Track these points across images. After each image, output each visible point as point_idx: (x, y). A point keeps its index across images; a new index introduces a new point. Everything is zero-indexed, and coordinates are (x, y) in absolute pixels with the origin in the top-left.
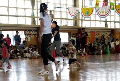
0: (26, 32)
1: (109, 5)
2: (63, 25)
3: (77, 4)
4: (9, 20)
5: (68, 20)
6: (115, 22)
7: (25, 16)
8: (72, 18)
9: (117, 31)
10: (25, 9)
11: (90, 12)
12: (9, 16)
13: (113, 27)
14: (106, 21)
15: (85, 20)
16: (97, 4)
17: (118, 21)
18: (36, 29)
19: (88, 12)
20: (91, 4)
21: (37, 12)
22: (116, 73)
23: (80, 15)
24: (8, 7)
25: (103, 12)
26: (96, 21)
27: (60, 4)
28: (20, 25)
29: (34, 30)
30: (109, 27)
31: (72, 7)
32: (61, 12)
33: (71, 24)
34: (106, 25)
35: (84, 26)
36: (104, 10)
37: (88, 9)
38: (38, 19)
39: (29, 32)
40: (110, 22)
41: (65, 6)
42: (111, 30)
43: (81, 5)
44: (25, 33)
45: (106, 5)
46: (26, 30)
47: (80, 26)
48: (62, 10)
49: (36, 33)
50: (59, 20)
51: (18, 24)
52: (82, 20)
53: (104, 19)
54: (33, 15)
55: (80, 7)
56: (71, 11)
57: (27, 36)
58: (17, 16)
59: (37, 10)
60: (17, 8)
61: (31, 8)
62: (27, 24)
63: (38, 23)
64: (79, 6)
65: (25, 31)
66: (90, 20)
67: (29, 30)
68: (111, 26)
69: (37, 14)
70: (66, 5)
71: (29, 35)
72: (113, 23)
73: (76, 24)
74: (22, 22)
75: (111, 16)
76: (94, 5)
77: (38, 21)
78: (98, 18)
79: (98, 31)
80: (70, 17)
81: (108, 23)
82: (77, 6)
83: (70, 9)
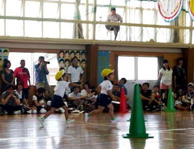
0: (62, 55)
2: (146, 39)
4: (24, 28)
5: (158, 29)
7: (60, 20)
8: (168, 24)
10: (60, 3)
18: (84, 49)
21: (87, 10)
23: (188, 16)
28: (48, 39)
29: (78, 52)
32: (141, 9)
33: (164, 37)
38: (88, 27)
39: (67, 55)
44: (59, 57)
46: (61, 51)
47: (187, 42)
49: (84, 57)
50: (138, 28)
51: (45, 36)
52: (191, 29)
54: (78, 17)
56: (164, 8)
57: (63, 65)
58: (42, 20)
59: (88, 5)
62: (63, 37)
63: (87, 35)
65: (59, 52)
67: (67, 52)
69: (87, 14)
71: (67, 63)
73: (176, 37)
74: (52, 32)
77: (88, 31)
80: (161, 21)
83: (162, 3)
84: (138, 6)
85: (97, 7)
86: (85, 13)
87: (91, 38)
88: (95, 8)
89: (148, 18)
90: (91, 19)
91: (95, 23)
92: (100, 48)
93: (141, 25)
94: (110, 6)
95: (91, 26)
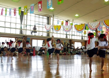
0: (16, 38)
6: (72, 35)
7: (16, 28)
8: (46, 31)
9: (73, 41)
10: (16, 23)
11: (59, 28)
12: (5, 27)
13: (71, 38)
15: (54, 33)
16: (62, 24)
18: (23, 37)
20: (58, 23)
21: (24, 26)
23: (51, 29)
24: (5, 22)
26: (60, 34)
27: (39, 22)
28: (13, 34)
30: (68, 38)
36: (68, 28)
37: (57, 26)
38: (24, 31)
40: (69, 35)
41: (42, 24)
42: (70, 40)
43: (52, 23)
44: (15, 39)
46: (16, 37)
47: (51, 36)
48: (40, 26)
51: (11, 33)
52: (52, 33)
54: (21, 28)
56: (47, 27)
58: (11, 28)
59: (24, 25)
60: (11, 23)
61: (20, 23)
62: (17, 33)
63: (24, 33)
66: (57, 33)
67: (18, 38)
69: (24, 27)
72: (71, 36)
73: (48, 35)
74: (13, 32)
76: (60, 24)
77: (24, 32)
83: (46, 25)
84: (38, 26)
85: (27, 26)
86: (23, 27)
87: (25, 34)
89: (41, 29)
91: (26, 30)
92: (28, 37)
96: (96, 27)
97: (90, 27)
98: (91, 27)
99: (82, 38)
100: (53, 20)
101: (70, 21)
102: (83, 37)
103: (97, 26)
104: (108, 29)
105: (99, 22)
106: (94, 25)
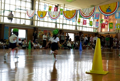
1: (59, 10)
2: (22, 23)
3: (34, 7)
5: (26, 20)
6: (63, 24)
9: (64, 31)
11: (44, 14)
13: (61, 28)
14: (56, 23)
15: (39, 21)
16: (50, 9)
17: (65, 23)
19: (42, 15)
20: (45, 9)
21: (1, 12)
22: (61, 64)
23: (36, 16)
25: (54, 16)
26: (48, 22)
27: (21, 6)
30: (58, 27)
31: (30, 9)
33: (28, 23)
34: (56, 26)
35: (38, 25)
36: (55, 14)
37: (42, 12)
42: (60, 30)
45: (57, 10)
47: (36, 25)
48: (22, 11)
50: (19, 19)
52: (37, 21)
53: (54, 21)
55: (37, 10)
56: (29, 13)
59: (1, 10)
64: (35, 9)
66: (44, 21)
68: (60, 27)
69: (1, 13)
70: (25, 7)
72: (61, 25)
73: (32, 23)
75: (60, 19)
76: (47, 10)
78: (50, 20)
79: (50, 31)
80: (27, 17)
81: (58, 25)
82: (34, 9)
83: (28, 11)
84: (20, 12)
85: (5, 11)
87: (2, 22)
88: (4, 11)
89: (23, 16)
90: (2, 15)
91: (4, 16)
93: (20, 18)
94: (9, 11)
95: (2, 17)
96: (89, 14)
97: (82, 14)
98: (84, 14)
99: (76, 28)
100: (39, 4)
101: (61, 6)
102: (78, 27)
103: (91, 12)
104: (106, 17)
105: (93, 8)
106: (87, 11)
